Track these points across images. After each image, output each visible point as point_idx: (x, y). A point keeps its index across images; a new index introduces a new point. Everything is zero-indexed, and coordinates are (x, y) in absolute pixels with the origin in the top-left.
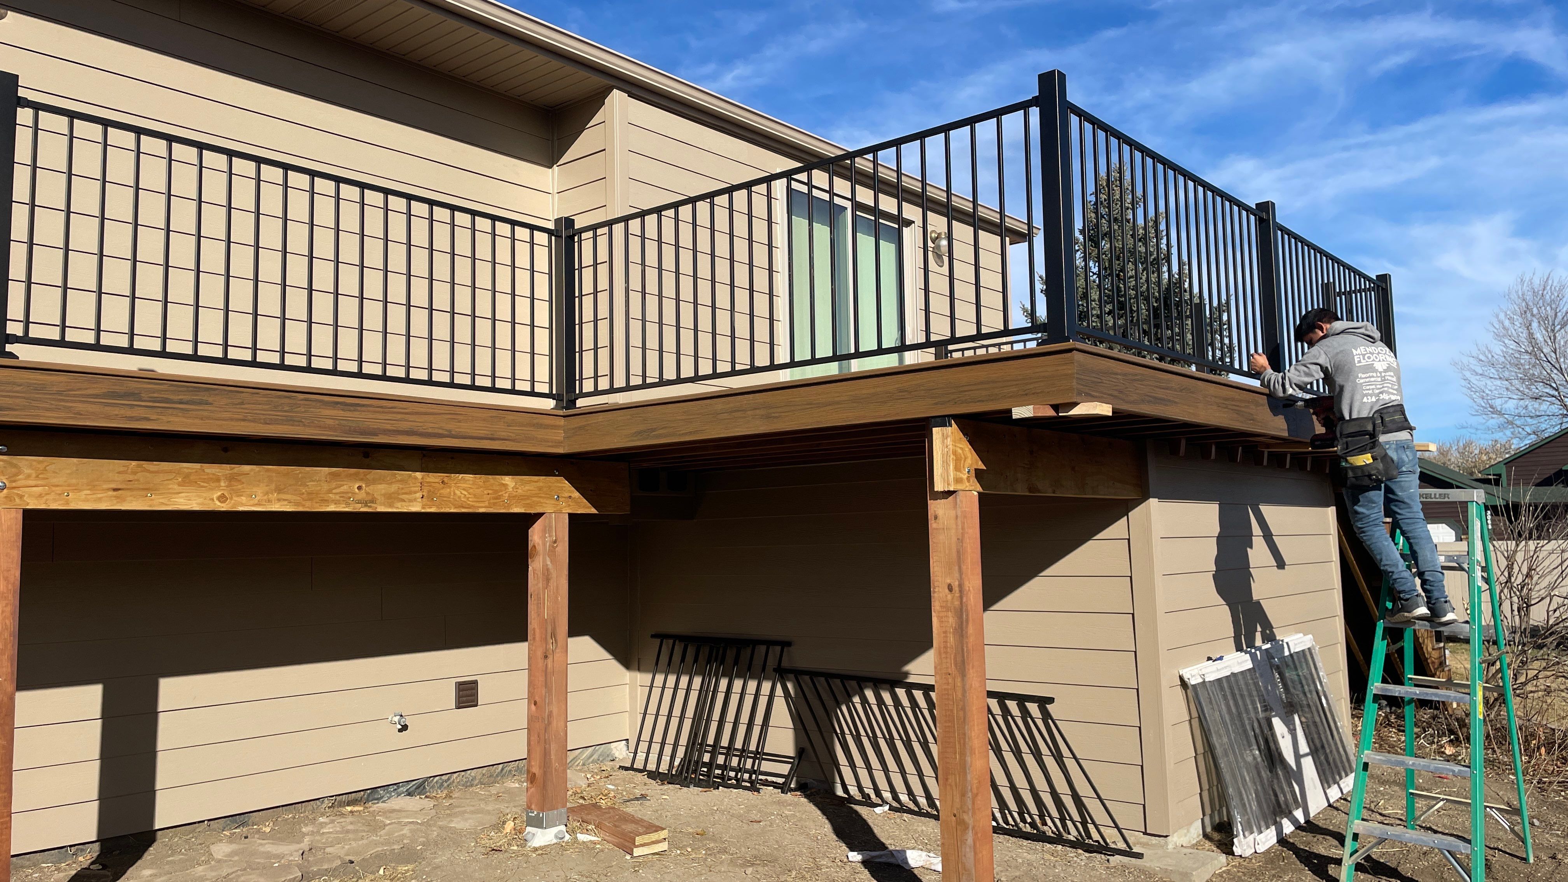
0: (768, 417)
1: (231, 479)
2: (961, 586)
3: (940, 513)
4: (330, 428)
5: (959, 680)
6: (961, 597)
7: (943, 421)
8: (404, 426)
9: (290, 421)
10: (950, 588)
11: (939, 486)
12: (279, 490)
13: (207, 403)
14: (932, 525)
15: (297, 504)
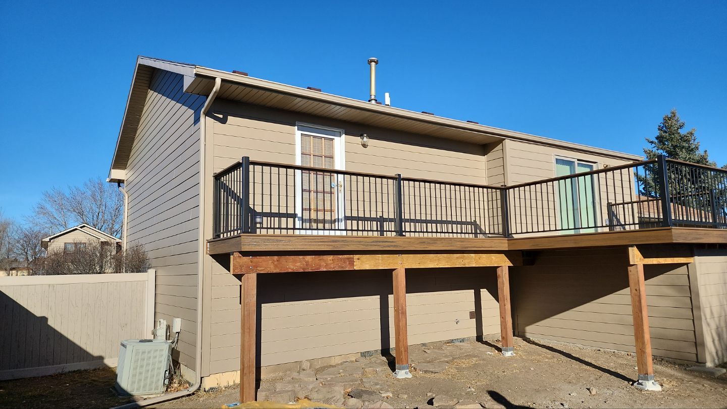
0: (575, 243)
1: (439, 260)
2: (639, 289)
3: (632, 270)
4: (459, 247)
5: (640, 314)
6: (640, 293)
7: (632, 246)
8: (473, 245)
9: (451, 246)
10: (636, 290)
11: (631, 263)
12: (447, 262)
13: (436, 243)
14: (630, 273)
15: (450, 265)
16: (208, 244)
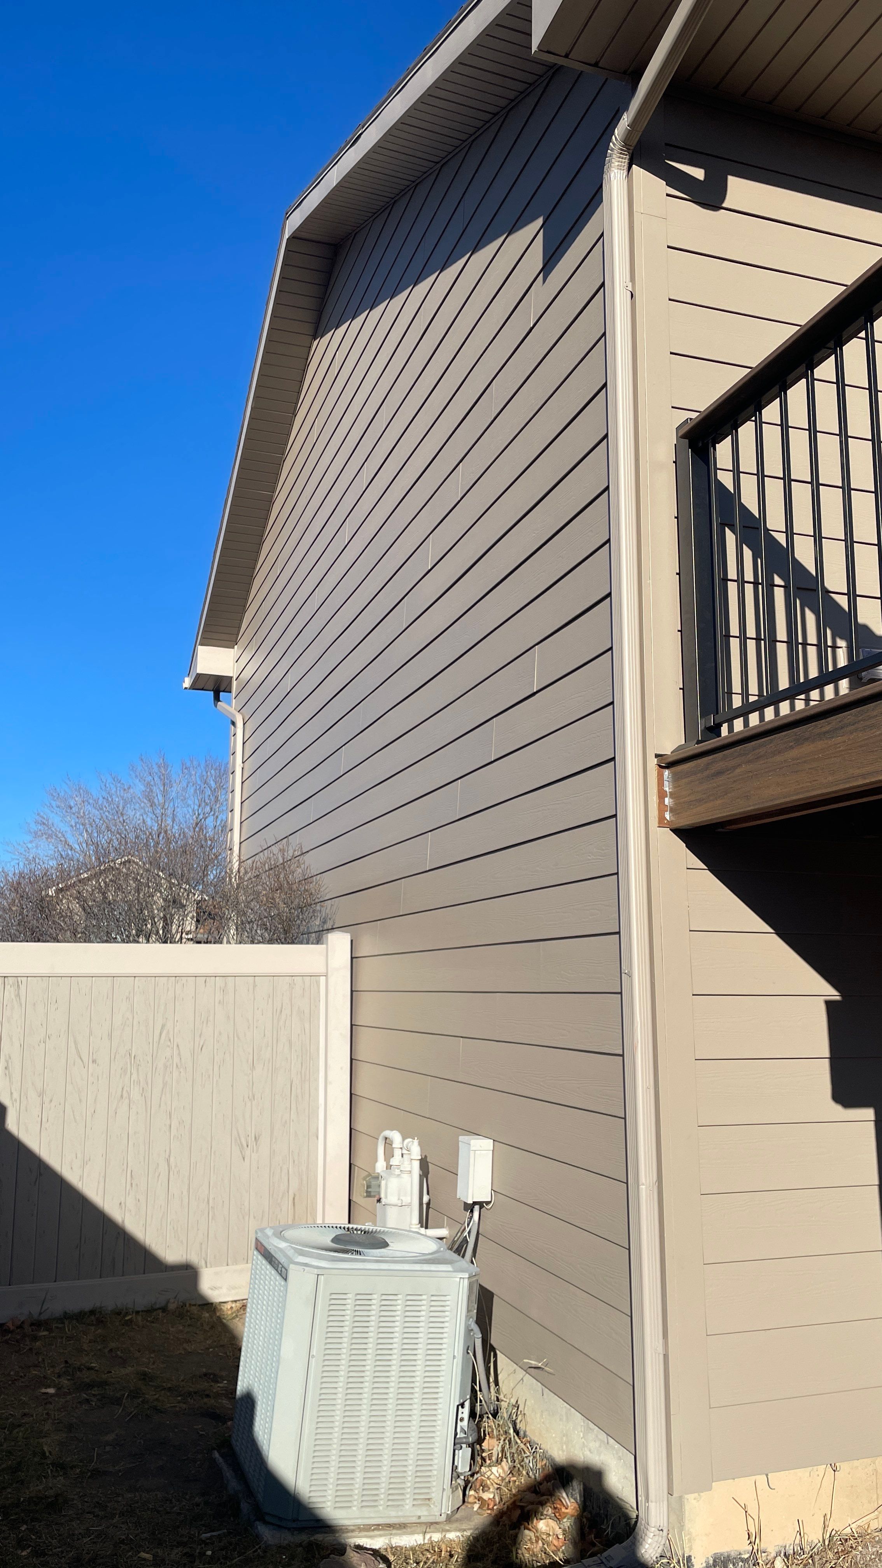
16: (666, 773)
